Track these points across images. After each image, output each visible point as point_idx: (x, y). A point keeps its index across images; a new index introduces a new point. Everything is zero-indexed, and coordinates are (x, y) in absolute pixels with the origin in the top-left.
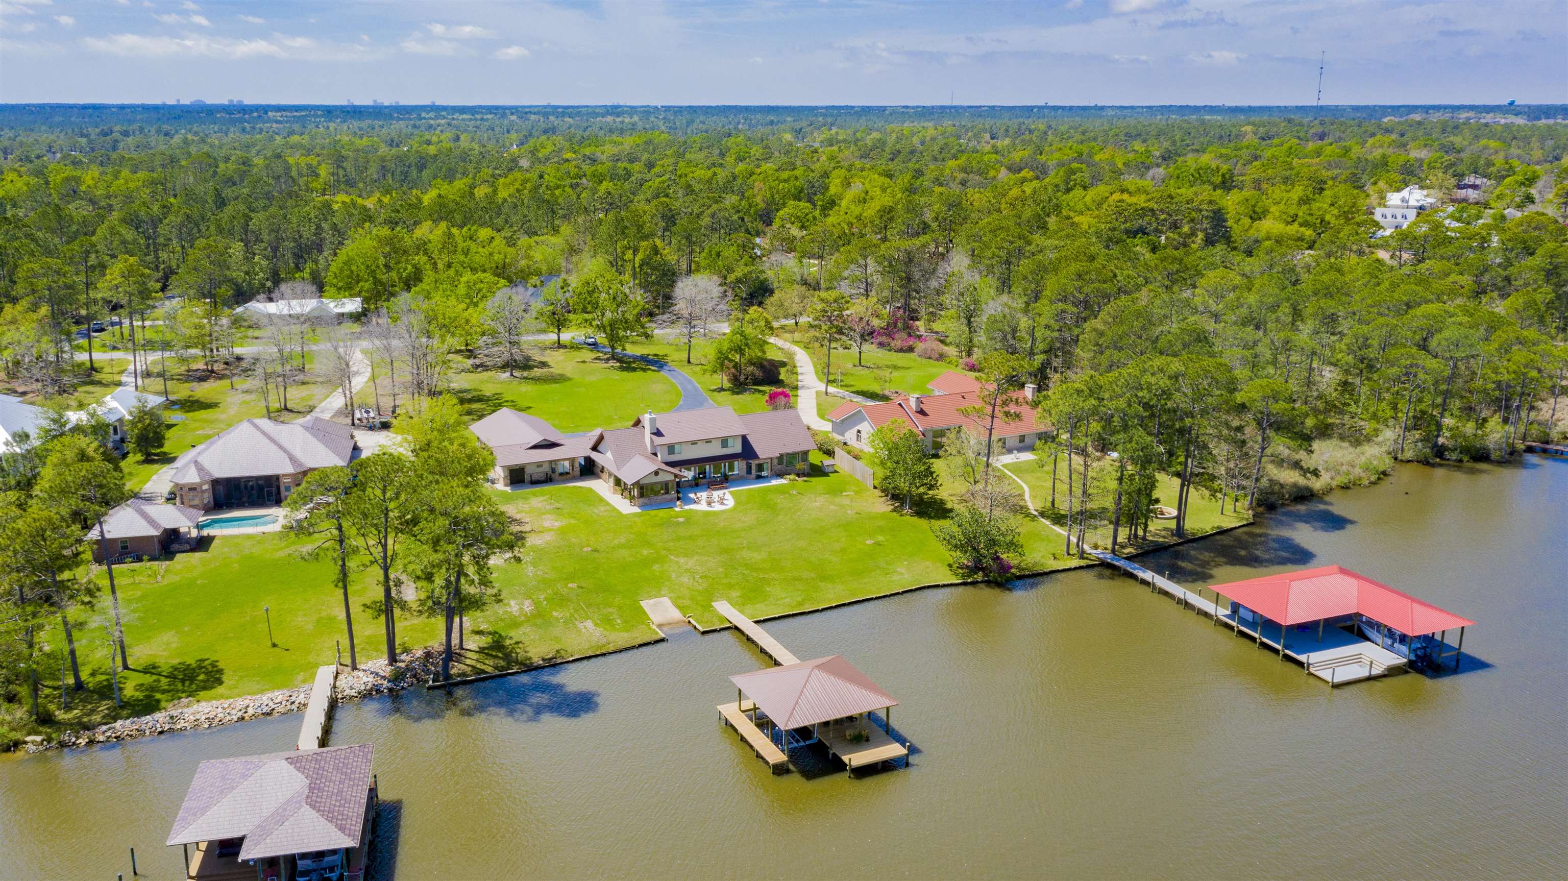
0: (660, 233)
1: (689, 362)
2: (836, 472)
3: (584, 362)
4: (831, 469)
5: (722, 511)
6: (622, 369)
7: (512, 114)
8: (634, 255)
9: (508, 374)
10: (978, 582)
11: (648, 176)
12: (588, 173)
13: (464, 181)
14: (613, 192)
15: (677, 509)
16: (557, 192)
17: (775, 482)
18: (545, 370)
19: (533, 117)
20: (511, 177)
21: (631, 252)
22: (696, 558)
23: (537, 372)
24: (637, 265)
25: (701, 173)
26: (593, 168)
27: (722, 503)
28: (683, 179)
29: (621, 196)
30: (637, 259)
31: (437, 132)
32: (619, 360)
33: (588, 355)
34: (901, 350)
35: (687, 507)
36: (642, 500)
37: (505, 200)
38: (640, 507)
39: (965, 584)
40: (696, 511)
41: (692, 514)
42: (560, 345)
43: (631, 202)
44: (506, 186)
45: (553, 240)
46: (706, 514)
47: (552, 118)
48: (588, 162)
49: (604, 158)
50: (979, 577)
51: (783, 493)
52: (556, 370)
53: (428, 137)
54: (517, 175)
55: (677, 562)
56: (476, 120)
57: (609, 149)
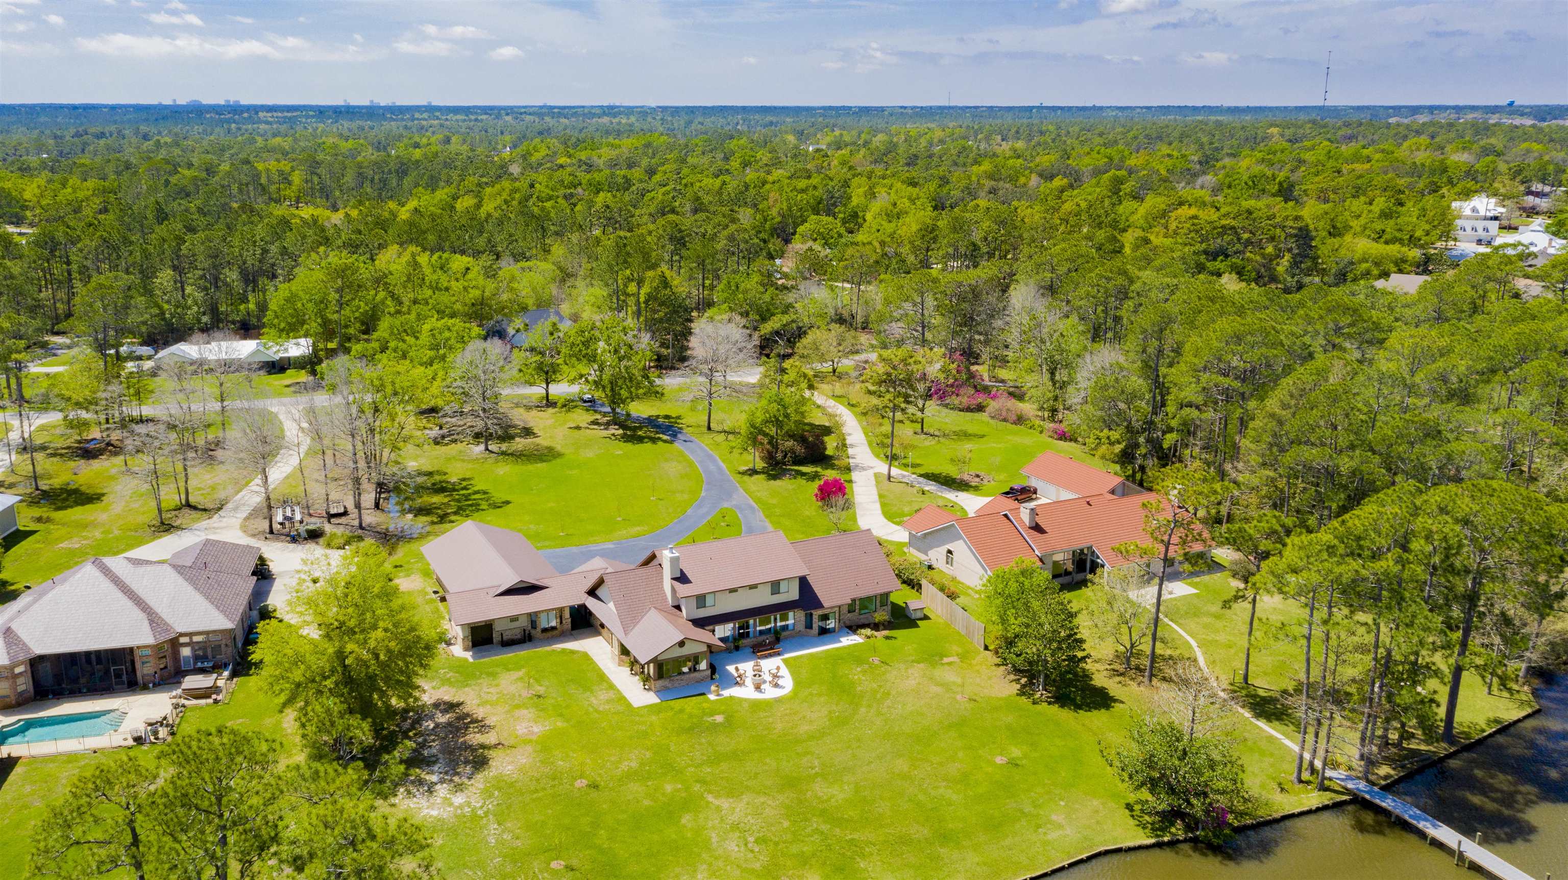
0: (667, 258)
1: (709, 428)
2: (926, 618)
3: (578, 428)
4: (919, 615)
5: (778, 700)
6: (627, 439)
7: (507, 114)
8: (639, 288)
9: (482, 447)
10: (1178, 841)
11: (650, 186)
12: (584, 182)
13: (446, 190)
14: (612, 205)
15: (712, 697)
16: (548, 204)
17: (848, 640)
18: (529, 441)
19: (528, 118)
20: (498, 186)
21: (634, 284)
22: (746, 798)
23: (520, 443)
24: (642, 299)
25: (710, 182)
26: (588, 176)
27: (776, 685)
28: (689, 189)
29: (620, 209)
30: (643, 292)
31: (428, 134)
32: (622, 426)
33: (582, 417)
34: (969, 409)
35: (726, 693)
36: (660, 683)
37: (489, 215)
38: (657, 692)
39: (1159, 845)
40: (741, 700)
41: (732, 706)
42: (549, 403)
43: (633, 216)
44: (493, 196)
45: (543, 265)
46: (756, 705)
47: (547, 119)
48: (584, 167)
49: (601, 162)
50: (1178, 830)
51: (859, 661)
52: (543, 441)
53: (417, 139)
54: (506, 184)
55: (718, 809)
56: (470, 120)
57: (606, 153)
